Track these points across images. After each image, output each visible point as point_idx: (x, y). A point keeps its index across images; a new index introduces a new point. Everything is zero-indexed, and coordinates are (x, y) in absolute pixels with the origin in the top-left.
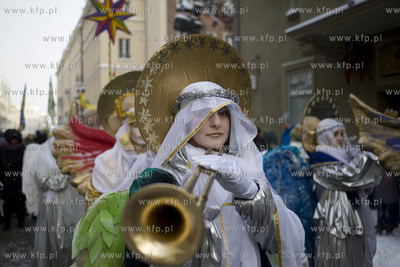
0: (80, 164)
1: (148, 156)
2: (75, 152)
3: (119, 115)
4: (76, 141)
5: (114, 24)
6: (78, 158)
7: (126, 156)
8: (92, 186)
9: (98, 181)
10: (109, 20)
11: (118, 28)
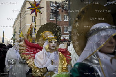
0: (29, 56)
1: (55, 54)
2: (27, 52)
3: (43, 39)
4: (27, 48)
5: (37, 10)
6: (28, 54)
7: (47, 53)
8: (34, 65)
9: (37, 63)
10: (35, 9)
11: (38, 12)
